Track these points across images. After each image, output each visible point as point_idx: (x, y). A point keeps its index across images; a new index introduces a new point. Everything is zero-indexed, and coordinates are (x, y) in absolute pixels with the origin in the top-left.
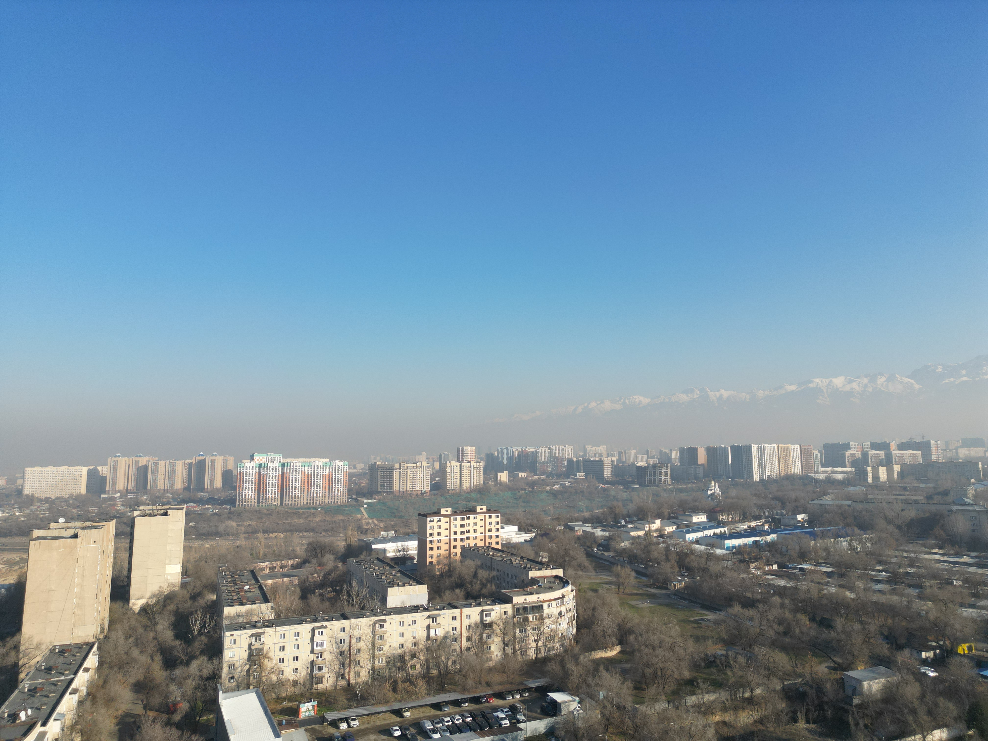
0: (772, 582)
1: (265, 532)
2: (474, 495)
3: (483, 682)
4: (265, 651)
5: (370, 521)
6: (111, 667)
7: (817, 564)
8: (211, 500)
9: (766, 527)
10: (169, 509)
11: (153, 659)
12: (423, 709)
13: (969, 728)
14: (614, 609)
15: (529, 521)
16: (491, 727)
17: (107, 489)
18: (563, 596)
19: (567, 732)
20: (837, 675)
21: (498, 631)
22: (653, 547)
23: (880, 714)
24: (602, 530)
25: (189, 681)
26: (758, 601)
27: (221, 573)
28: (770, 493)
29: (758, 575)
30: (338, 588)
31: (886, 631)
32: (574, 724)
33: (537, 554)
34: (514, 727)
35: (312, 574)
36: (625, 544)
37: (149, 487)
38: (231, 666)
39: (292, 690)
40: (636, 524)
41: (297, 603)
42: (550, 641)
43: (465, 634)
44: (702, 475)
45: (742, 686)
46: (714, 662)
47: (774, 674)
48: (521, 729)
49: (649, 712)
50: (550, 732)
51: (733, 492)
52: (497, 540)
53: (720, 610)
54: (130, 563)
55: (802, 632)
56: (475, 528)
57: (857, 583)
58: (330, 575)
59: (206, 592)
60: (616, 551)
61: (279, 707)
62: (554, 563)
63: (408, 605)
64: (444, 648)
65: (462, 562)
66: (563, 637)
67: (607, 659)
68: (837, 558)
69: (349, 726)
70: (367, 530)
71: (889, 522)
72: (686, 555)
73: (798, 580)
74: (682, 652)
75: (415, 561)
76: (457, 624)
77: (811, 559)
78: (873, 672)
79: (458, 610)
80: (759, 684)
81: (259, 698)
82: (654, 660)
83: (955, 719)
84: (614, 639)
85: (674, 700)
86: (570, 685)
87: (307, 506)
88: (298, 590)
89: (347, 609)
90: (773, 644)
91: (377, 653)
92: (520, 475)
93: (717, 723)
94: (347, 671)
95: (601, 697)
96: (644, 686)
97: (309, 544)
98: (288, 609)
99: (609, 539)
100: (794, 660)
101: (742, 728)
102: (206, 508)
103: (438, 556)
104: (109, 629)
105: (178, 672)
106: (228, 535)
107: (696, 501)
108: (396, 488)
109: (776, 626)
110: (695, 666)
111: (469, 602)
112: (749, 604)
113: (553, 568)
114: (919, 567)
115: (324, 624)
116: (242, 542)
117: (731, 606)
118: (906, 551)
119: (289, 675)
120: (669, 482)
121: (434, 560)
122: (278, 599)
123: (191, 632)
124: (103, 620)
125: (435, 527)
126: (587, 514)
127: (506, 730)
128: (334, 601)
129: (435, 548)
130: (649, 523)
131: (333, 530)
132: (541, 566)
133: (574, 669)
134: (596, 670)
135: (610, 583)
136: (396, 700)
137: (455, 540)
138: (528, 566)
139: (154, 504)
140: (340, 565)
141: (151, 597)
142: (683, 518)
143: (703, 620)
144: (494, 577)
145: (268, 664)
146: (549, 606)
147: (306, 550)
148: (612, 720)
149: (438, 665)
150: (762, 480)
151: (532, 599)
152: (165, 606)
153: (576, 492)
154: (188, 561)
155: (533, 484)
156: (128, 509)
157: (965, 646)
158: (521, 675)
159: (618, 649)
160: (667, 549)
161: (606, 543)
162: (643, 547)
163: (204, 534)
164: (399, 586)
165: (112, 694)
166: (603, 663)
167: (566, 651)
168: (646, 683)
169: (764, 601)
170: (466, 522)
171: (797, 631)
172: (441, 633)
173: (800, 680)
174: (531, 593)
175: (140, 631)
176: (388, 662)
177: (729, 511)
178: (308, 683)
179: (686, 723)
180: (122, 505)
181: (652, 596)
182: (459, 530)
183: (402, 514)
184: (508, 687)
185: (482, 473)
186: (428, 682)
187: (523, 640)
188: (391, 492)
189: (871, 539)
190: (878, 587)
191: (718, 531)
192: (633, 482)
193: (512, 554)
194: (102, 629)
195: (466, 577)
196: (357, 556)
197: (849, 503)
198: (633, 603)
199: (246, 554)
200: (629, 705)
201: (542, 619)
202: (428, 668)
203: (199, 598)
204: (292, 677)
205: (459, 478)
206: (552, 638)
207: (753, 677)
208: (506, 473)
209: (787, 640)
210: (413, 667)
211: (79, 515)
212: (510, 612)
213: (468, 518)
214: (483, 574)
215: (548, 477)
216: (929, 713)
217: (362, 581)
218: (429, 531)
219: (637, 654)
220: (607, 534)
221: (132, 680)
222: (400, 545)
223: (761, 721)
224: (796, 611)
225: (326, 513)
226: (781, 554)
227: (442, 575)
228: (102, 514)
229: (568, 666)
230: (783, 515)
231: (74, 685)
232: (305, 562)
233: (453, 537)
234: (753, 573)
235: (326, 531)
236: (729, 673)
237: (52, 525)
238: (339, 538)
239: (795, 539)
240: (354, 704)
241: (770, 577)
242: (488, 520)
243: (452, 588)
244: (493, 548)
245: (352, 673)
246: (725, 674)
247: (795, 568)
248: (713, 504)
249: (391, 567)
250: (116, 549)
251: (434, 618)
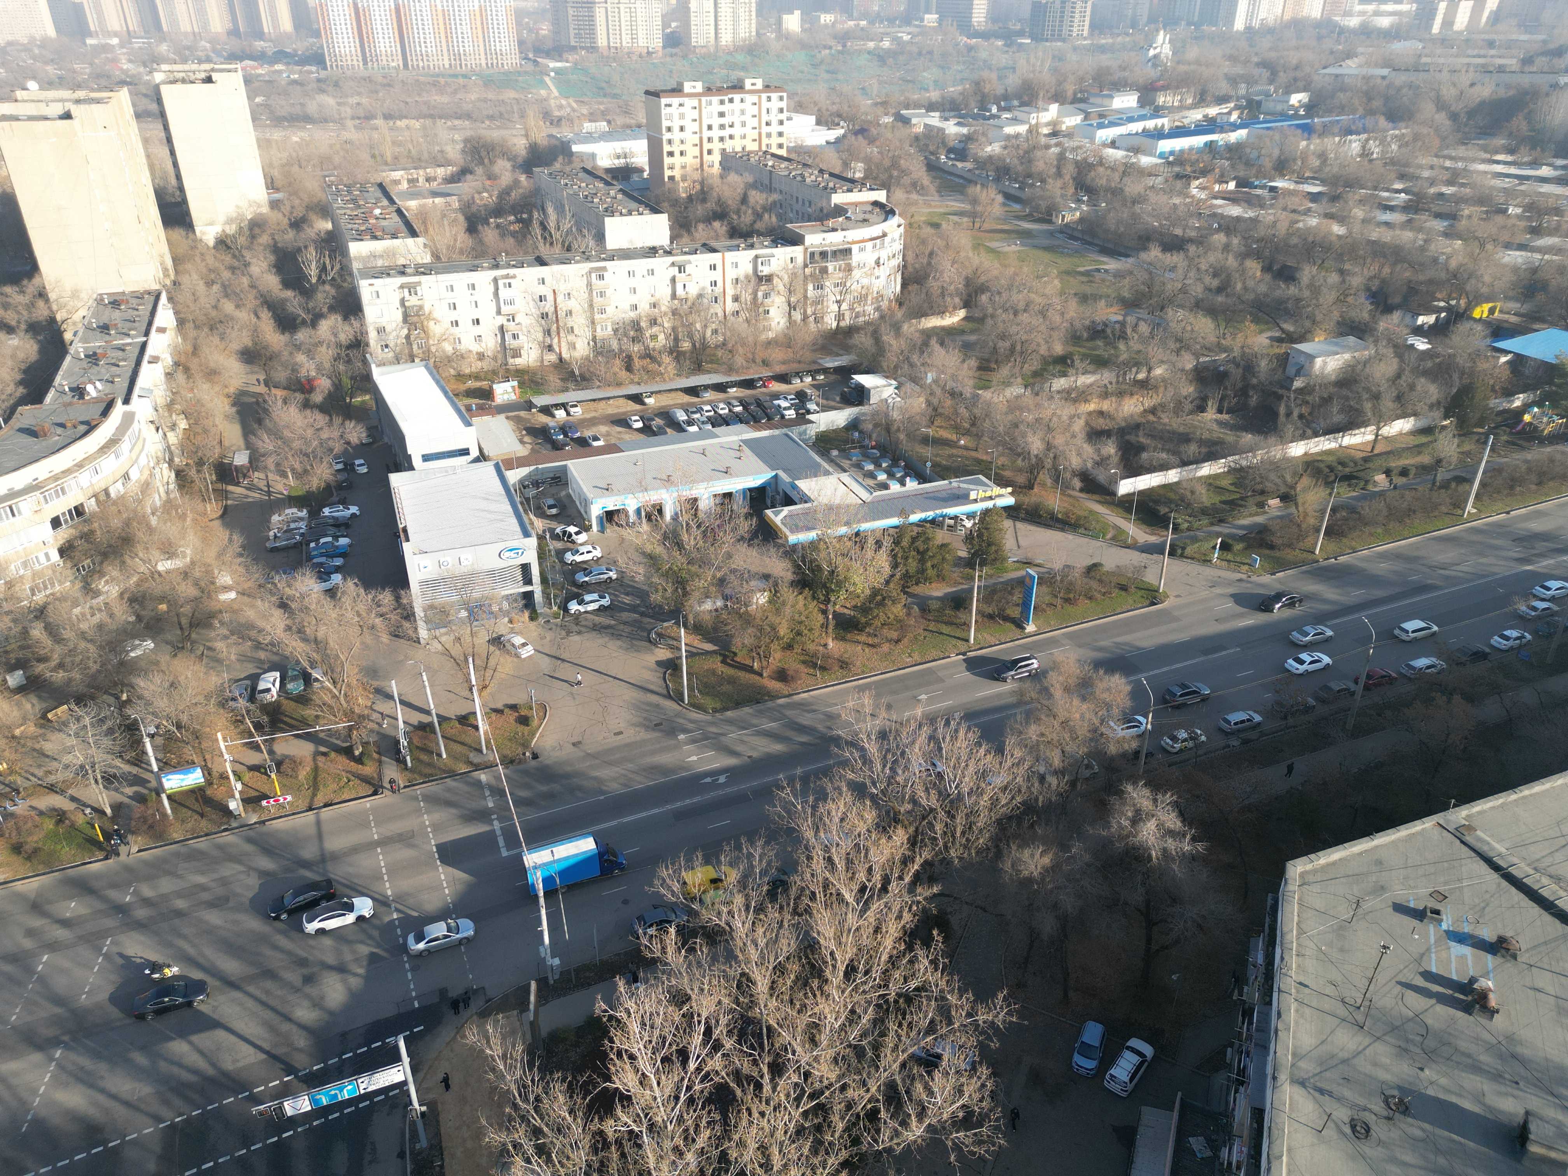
0: (1220, 211)
1: (387, 117)
2: (740, 58)
3: (759, 360)
4: (427, 309)
5: (564, 102)
6: (197, 327)
7: (1302, 179)
8: (280, 56)
9: (1234, 117)
10: (213, 70)
11: (258, 318)
12: (673, 394)
13: (1446, 417)
14: (962, 254)
15: (835, 108)
16: (770, 419)
17: (92, 28)
18: (885, 235)
19: (876, 426)
20: (1282, 349)
21: (781, 287)
22: (1039, 153)
23: (1327, 401)
24: (958, 124)
25: (323, 349)
26: (1191, 240)
27: (329, 186)
28: (1256, 54)
29: (1200, 200)
30: (525, 216)
31: (1375, 285)
32: (887, 415)
33: (846, 165)
34: (802, 418)
35: (479, 193)
36: (993, 149)
37: (165, 28)
38: (381, 331)
39: (477, 366)
40: (1016, 113)
41: (463, 239)
42: (859, 303)
43: (730, 292)
44: (1145, 19)
45: (1138, 364)
46: (1103, 331)
47: (1187, 348)
48: (812, 422)
49: (996, 400)
50: (853, 425)
51: (1193, 53)
52: (781, 140)
53: (1127, 256)
54: (175, 165)
55: (1245, 289)
56: (743, 118)
57: (1355, 210)
58: (508, 194)
59: (313, 217)
60: (976, 161)
61: (462, 388)
62: (872, 180)
63: (639, 245)
64: (699, 311)
65: (722, 177)
66: (880, 296)
67: (943, 329)
68: (1335, 170)
69: (568, 414)
70: (560, 120)
71: (1441, 105)
72: (1091, 166)
73: (1262, 206)
74: (1057, 319)
75: (645, 175)
76: (717, 275)
77: (1294, 172)
78: (1336, 344)
79: (718, 255)
80: (1162, 362)
81: (431, 374)
82: (1014, 329)
83: (1431, 407)
84: (957, 300)
85: (1033, 384)
86: (885, 365)
87: (451, 72)
88: (461, 218)
89: (544, 250)
90: (1198, 306)
91: (597, 317)
92: (823, 18)
93: (1090, 414)
94: (556, 340)
95: (929, 380)
96: (993, 366)
97: (466, 141)
98: (451, 248)
99: (968, 139)
100: (1222, 328)
101: (1125, 419)
102: (276, 71)
103: (683, 167)
104: (177, 272)
105: (302, 335)
106: (326, 121)
107: (1124, 69)
108: (602, 41)
109: (1208, 280)
110: (1074, 338)
111: (735, 242)
112: (1174, 245)
113: (871, 189)
114: (1463, 185)
115: (512, 271)
116: (351, 134)
117: (1145, 249)
118: (1451, 158)
119: (469, 344)
120: (1085, 33)
121: (677, 173)
122: (431, 231)
123: (306, 278)
124: (161, 256)
125: (676, 117)
126: (934, 95)
127: (791, 423)
128: (522, 235)
129: (677, 154)
130: (1038, 110)
131: (501, 117)
132: (852, 184)
133: (894, 342)
134: (926, 344)
135: (961, 214)
136: (632, 382)
137: (710, 140)
138: (831, 185)
139: (184, 61)
140: (523, 178)
141: (229, 221)
142: (1097, 101)
143: (1098, 270)
144: (774, 203)
145: (435, 329)
146: (861, 250)
147: (463, 151)
148: (940, 410)
149: (690, 336)
150: (1249, 29)
151: (834, 239)
152: (253, 237)
153: (920, 54)
154: (271, 165)
155: (844, 37)
156: (142, 69)
157: (1486, 307)
158: (814, 351)
159: (962, 313)
160: (1061, 157)
161: (961, 146)
162: (1021, 152)
163: (284, 119)
164: (621, 214)
165: (212, 365)
166: (937, 334)
167: (882, 317)
168: (996, 362)
169: (1199, 241)
170: (726, 108)
171: (1239, 286)
172: (693, 290)
173: (1224, 355)
174: (834, 230)
175: (226, 274)
176: (616, 331)
177: (1177, 87)
178: (500, 356)
179: (1046, 414)
180: (130, 61)
181: (1025, 235)
182: (716, 122)
183: (617, 91)
184: (795, 367)
185: (754, 14)
186: (677, 359)
187: (818, 301)
188: (593, 49)
189: (1399, 138)
190: (1388, 217)
191: (1150, 124)
192: (1021, 34)
193: (805, 165)
194: (165, 270)
195: (730, 202)
196: (548, 164)
197: (1385, 72)
198: (994, 245)
199: (364, 155)
200: (968, 391)
201: (849, 269)
202: (676, 340)
203: (305, 226)
204: (475, 348)
205: (712, 23)
206: (862, 298)
207: (1155, 352)
208: (797, 13)
209: (1220, 299)
210: (654, 337)
211: (60, 78)
212: (800, 260)
213: (731, 101)
214: (757, 198)
215: (872, 22)
216: (1399, 398)
217: (563, 206)
218: (665, 124)
219: (989, 322)
220: (965, 130)
221: (236, 346)
222: (618, 146)
223: (1153, 411)
224: (1248, 254)
225: (485, 85)
226: (1248, 164)
227: (690, 198)
228: (99, 76)
229: (885, 338)
230: (1268, 95)
231: (150, 351)
232: (463, 173)
233: (706, 134)
234: (1193, 197)
235: (491, 118)
236: (1122, 346)
237: (19, 94)
238: (514, 132)
239: (1277, 137)
240: (571, 385)
241: (1219, 202)
242: (765, 105)
243: (708, 220)
244: (773, 155)
245: (564, 345)
246: (1115, 348)
247: (1263, 187)
248: (1152, 73)
249: (607, 183)
250: (146, 141)
251: (681, 269)
